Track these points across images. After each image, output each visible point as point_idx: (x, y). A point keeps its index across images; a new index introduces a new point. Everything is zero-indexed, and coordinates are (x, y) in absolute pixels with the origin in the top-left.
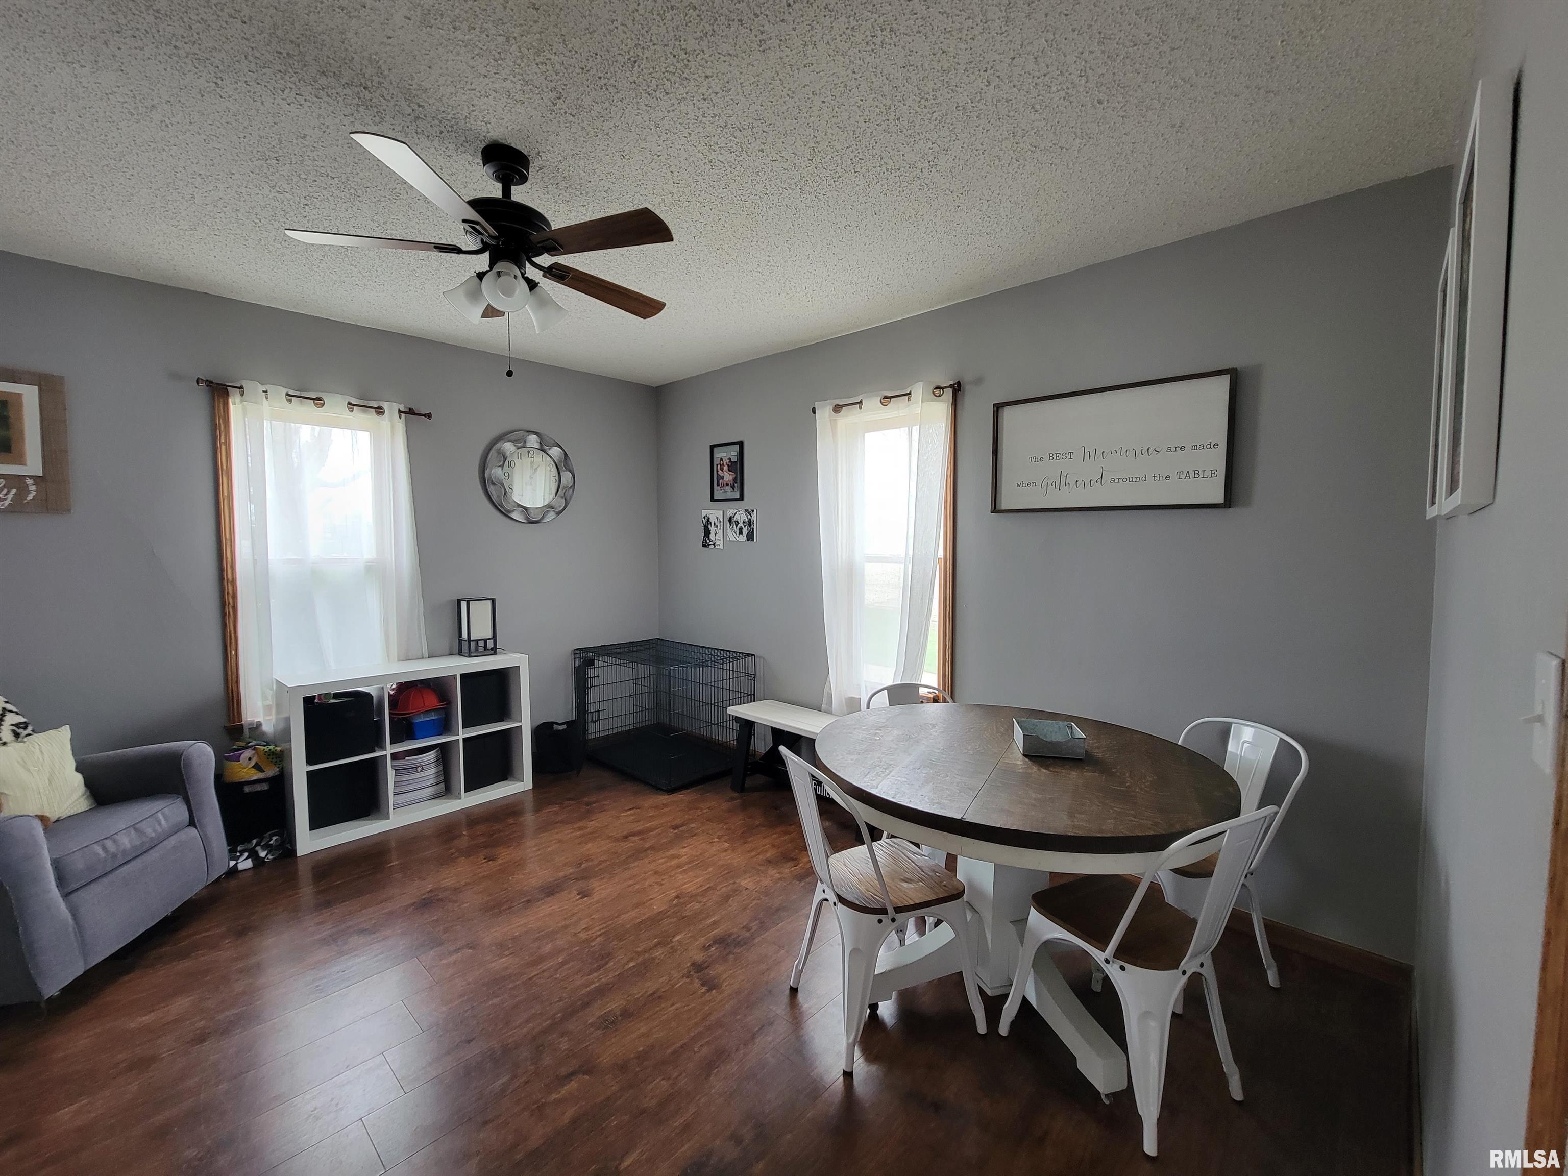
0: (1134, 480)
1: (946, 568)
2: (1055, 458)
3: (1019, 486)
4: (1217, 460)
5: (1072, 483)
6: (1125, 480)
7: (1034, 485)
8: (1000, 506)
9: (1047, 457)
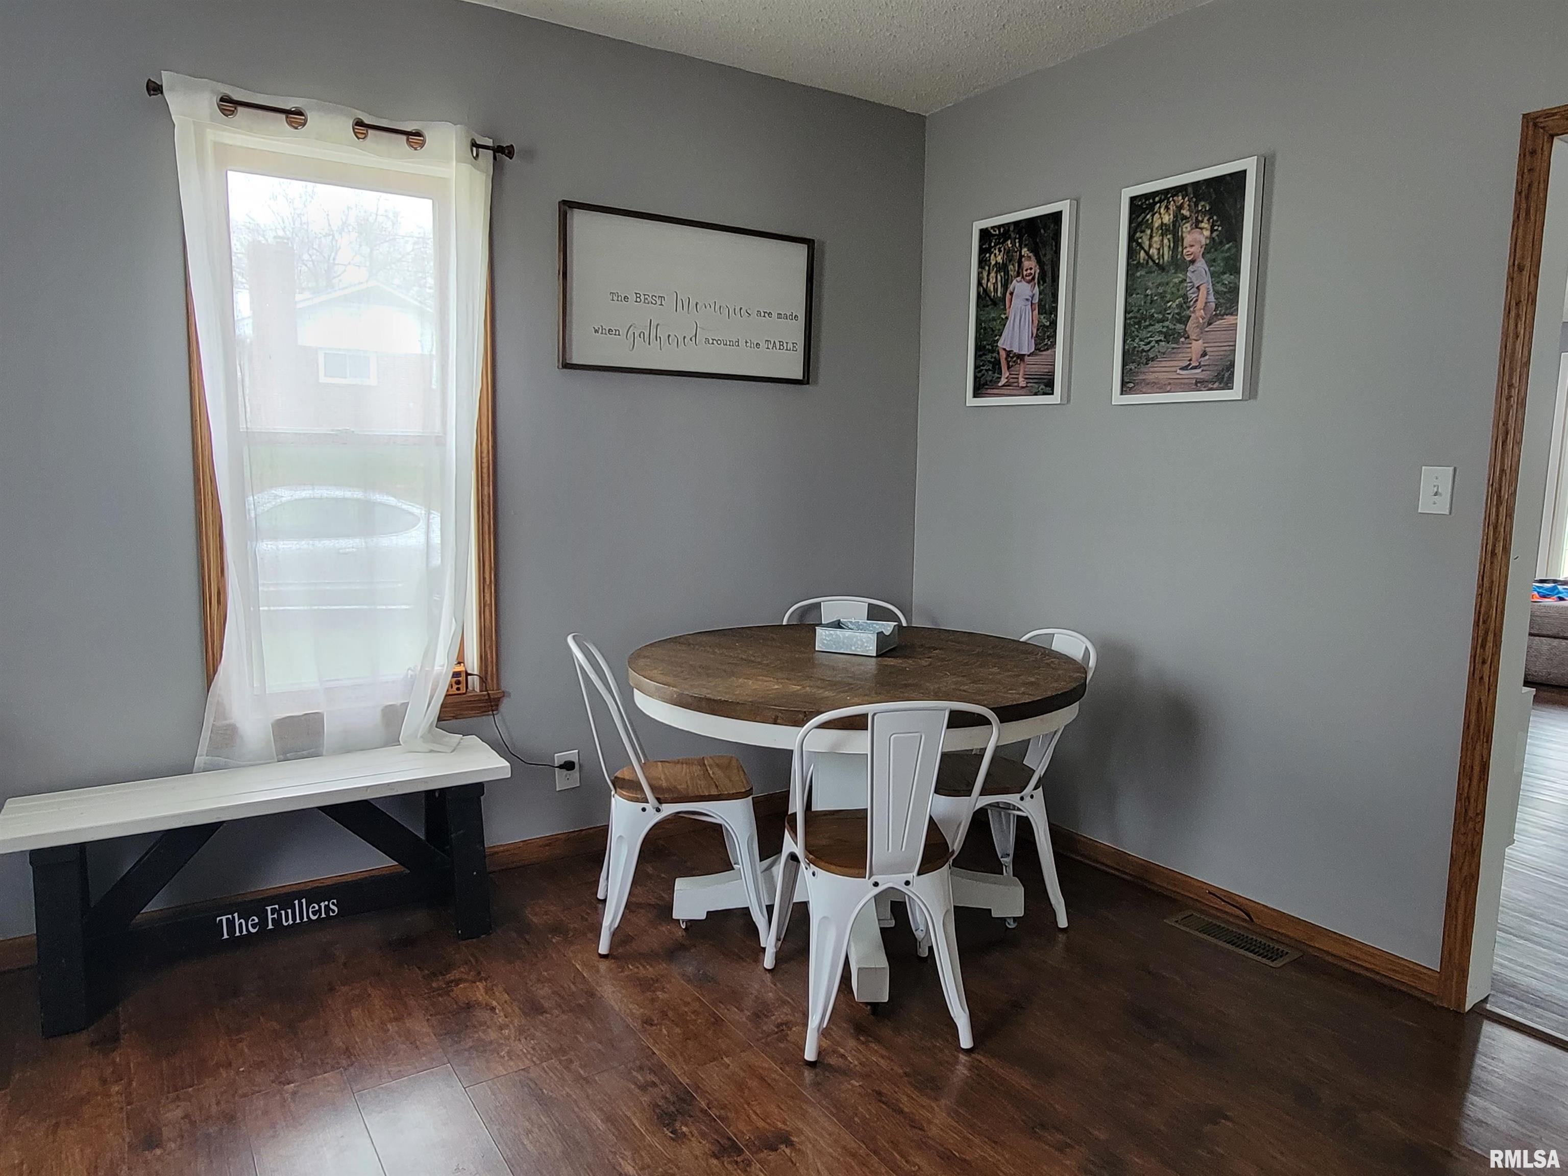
0: (728, 343)
1: (481, 453)
2: (643, 300)
3: (596, 331)
4: (795, 333)
5: (664, 338)
6: (719, 342)
7: (617, 333)
8: (571, 358)
9: (632, 297)
